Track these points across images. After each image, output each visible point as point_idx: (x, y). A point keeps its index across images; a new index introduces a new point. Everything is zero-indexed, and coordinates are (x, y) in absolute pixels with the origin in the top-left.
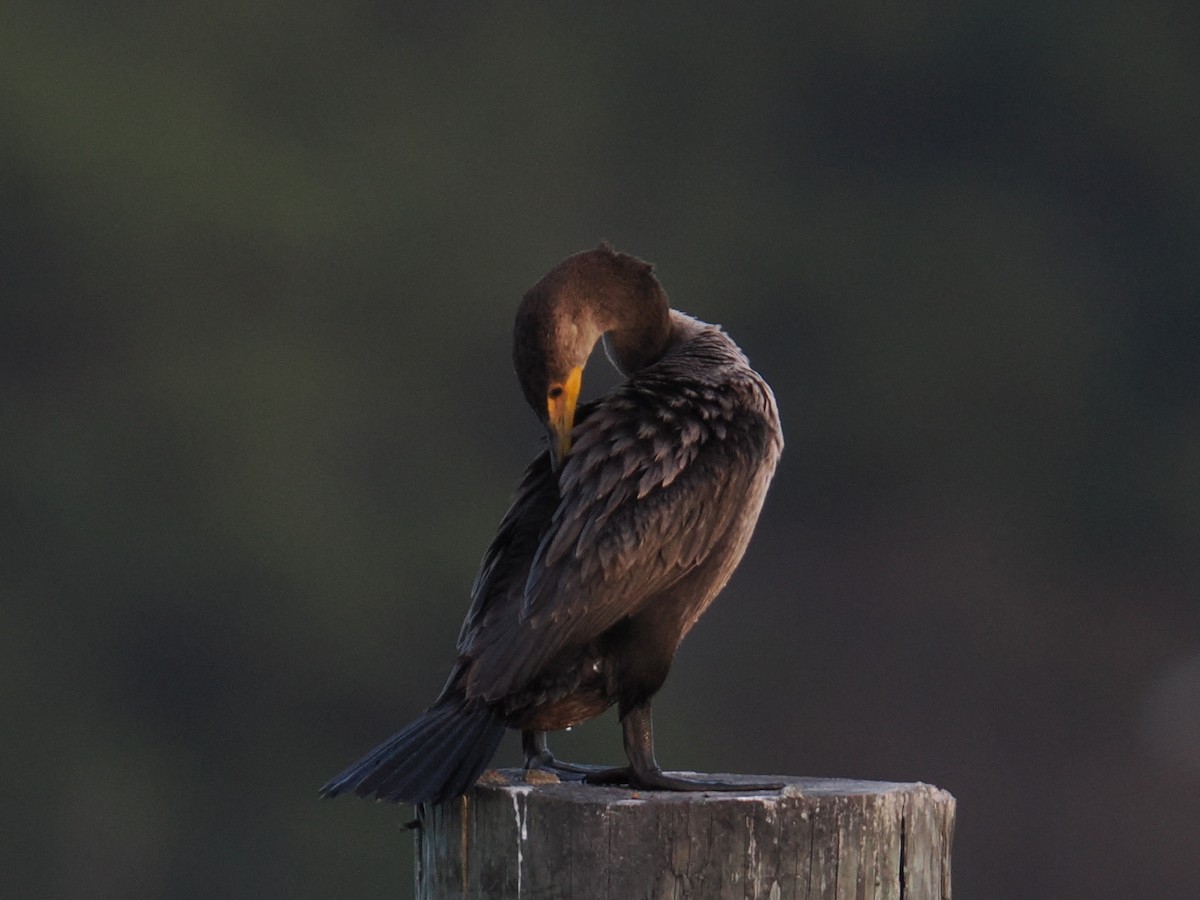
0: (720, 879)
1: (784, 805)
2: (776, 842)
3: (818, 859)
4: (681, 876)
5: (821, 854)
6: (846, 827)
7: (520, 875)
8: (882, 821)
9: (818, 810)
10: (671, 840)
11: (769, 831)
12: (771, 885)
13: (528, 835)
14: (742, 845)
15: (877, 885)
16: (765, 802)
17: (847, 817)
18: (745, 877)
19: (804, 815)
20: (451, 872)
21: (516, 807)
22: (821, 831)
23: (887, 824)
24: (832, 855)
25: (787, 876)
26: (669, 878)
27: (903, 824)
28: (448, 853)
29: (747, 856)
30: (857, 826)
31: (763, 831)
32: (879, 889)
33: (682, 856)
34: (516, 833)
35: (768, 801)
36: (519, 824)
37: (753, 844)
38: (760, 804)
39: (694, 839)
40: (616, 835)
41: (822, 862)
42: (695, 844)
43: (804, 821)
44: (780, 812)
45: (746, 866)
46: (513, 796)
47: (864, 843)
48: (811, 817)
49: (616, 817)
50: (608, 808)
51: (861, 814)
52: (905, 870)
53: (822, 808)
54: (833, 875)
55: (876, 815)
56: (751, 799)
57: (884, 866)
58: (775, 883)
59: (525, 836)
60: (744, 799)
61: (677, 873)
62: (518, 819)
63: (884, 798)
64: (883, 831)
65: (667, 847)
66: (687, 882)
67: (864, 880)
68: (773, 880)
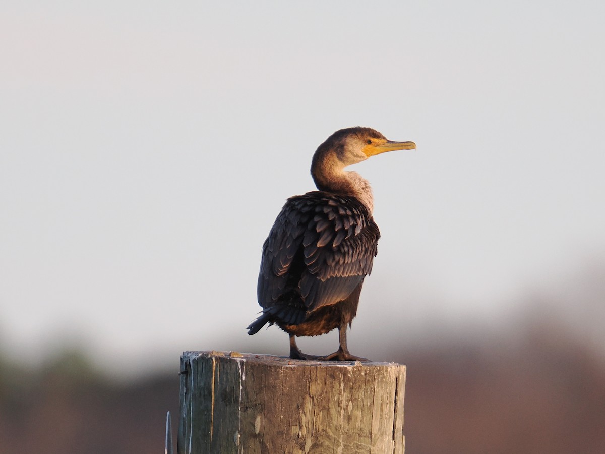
0: (329, 399)
1: (355, 369)
2: (351, 384)
3: (367, 392)
4: (313, 398)
5: (368, 390)
6: (378, 379)
7: (241, 395)
8: (390, 376)
9: (368, 372)
10: (309, 382)
11: (349, 380)
12: (349, 403)
13: (245, 378)
14: (338, 385)
15: (387, 404)
16: (348, 368)
17: (379, 375)
18: (339, 399)
19: (363, 374)
20: (206, 393)
21: (240, 367)
22: (369, 380)
23: (392, 378)
24: (373, 391)
25: (356, 399)
26: (308, 398)
27: (397, 378)
28: (205, 385)
29: (340, 390)
30: (382, 379)
31: (347, 380)
32: (388, 405)
33: (314, 389)
34: (239, 377)
35: (350, 368)
36: (241, 374)
37: (343, 385)
38: (346, 368)
39: (318, 382)
40: (286, 379)
41: (369, 393)
42: (319, 384)
43: (362, 376)
44: (354, 372)
45: (339, 395)
46: (238, 362)
47: (384, 386)
48: (365, 374)
49: (286, 372)
50: (283, 368)
51: (383, 374)
52: (397, 398)
53: (369, 371)
54: (372, 399)
55: (388, 375)
56: (342, 366)
57: (390, 396)
58: (351, 401)
59: (243, 378)
60: (340, 366)
61: (311, 396)
62: (240, 371)
63: (391, 368)
64: (390, 382)
65: (308, 385)
66: (315, 400)
67: (383, 401)
68: (350, 400)
